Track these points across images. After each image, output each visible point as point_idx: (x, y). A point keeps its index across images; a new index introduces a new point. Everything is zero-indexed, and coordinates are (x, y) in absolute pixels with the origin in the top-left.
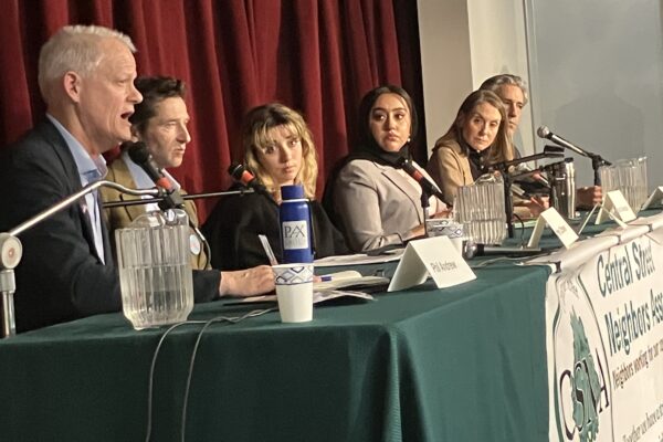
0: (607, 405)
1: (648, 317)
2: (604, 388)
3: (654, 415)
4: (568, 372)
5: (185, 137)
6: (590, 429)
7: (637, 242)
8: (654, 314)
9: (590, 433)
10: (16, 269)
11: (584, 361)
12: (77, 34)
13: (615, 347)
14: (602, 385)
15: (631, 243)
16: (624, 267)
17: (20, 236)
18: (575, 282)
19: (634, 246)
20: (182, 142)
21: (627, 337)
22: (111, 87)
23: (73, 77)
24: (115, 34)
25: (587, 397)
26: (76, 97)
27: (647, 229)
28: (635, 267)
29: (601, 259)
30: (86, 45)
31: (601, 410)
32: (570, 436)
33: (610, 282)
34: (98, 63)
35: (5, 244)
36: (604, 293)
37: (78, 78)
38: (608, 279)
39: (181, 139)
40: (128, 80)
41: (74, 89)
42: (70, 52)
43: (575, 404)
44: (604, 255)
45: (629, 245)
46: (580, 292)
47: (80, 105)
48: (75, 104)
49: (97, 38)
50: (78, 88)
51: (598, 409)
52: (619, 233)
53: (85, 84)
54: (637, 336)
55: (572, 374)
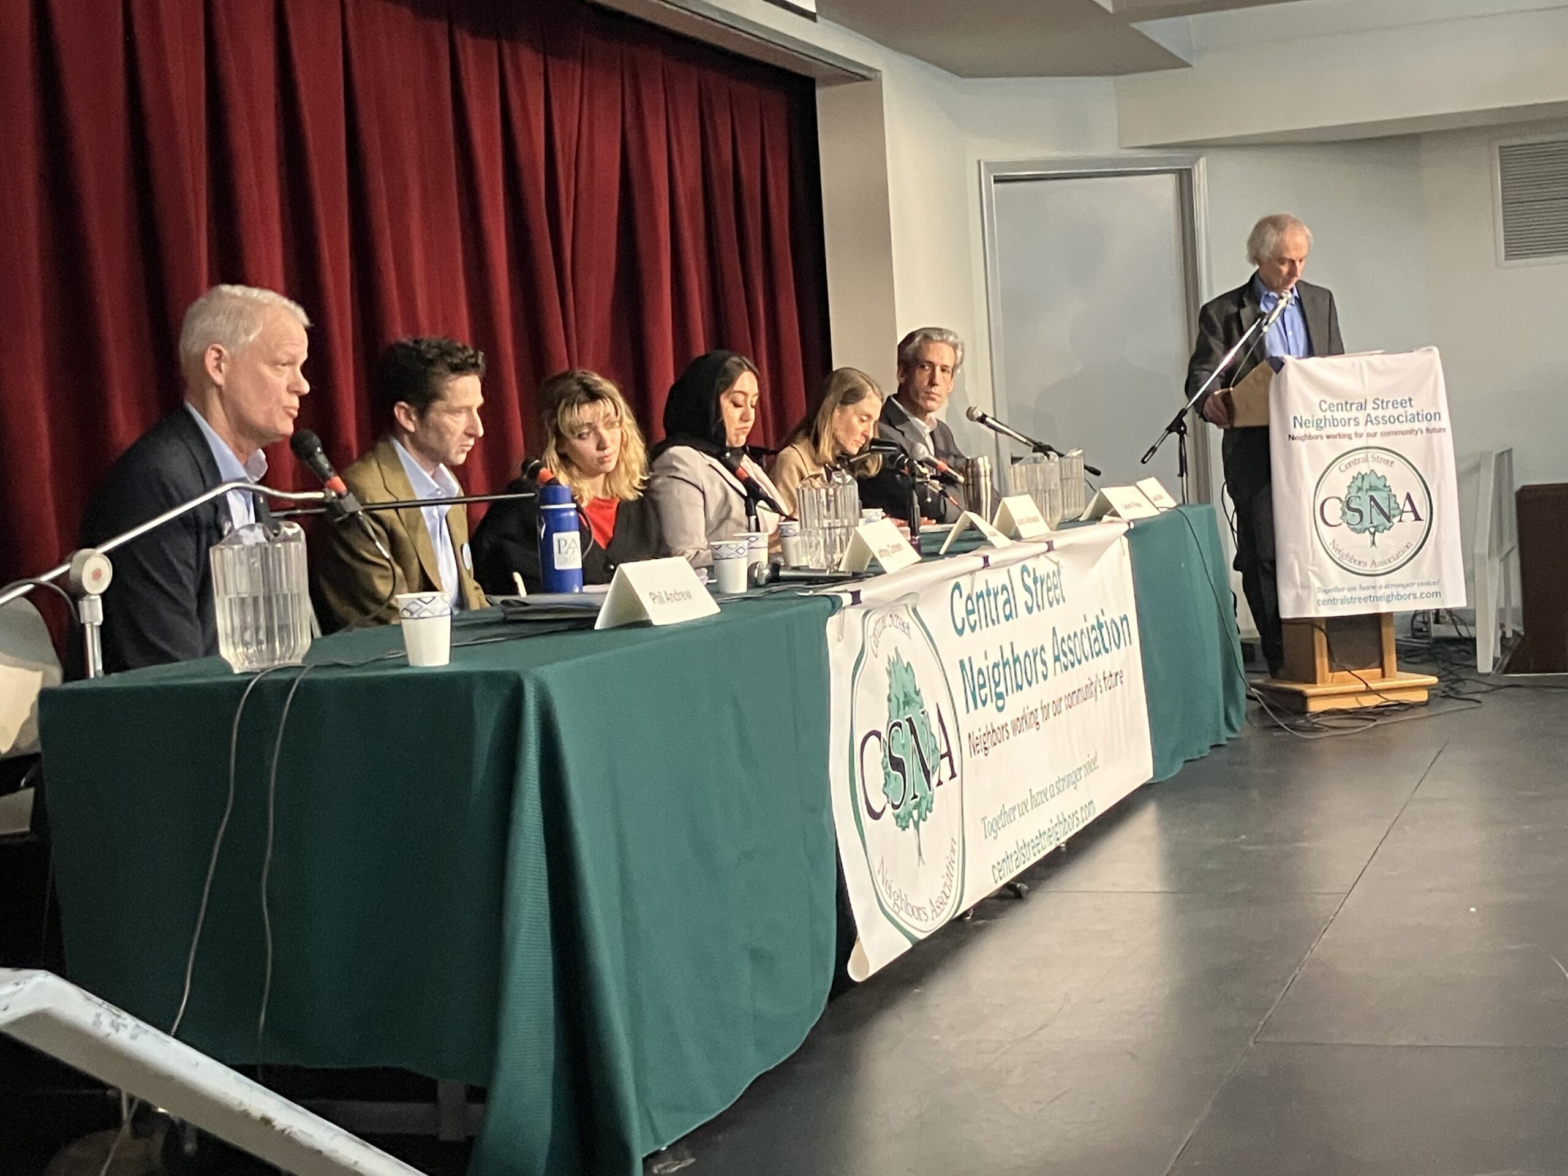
0: (953, 775)
1: (1044, 663)
2: (949, 754)
3: (1044, 793)
4: (878, 734)
5: (476, 429)
6: (917, 806)
7: (1030, 564)
8: (1057, 659)
9: (915, 813)
10: (104, 596)
11: (909, 720)
12: (235, 297)
13: (975, 700)
14: (944, 750)
15: (1020, 565)
16: (1002, 599)
17: (108, 554)
18: (907, 618)
19: (1024, 569)
20: (470, 436)
21: (1001, 689)
22: (266, 370)
23: (219, 351)
24: (286, 302)
25: (912, 765)
26: (219, 378)
27: (1045, 547)
28: (1022, 596)
29: (957, 586)
30: (240, 313)
31: (940, 783)
32: (875, 816)
33: (973, 618)
34: (252, 338)
35: (87, 563)
36: (960, 632)
37: (225, 352)
38: (969, 613)
39: (471, 431)
40: (291, 363)
41: (218, 367)
42: (218, 319)
43: (887, 774)
44: (965, 582)
45: (1016, 570)
46: (915, 628)
47: (224, 388)
48: (219, 387)
49: (259, 305)
50: (223, 365)
51: (934, 781)
52: (986, 553)
53: (233, 362)
54: (1020, 687)
55: (884, 735)
